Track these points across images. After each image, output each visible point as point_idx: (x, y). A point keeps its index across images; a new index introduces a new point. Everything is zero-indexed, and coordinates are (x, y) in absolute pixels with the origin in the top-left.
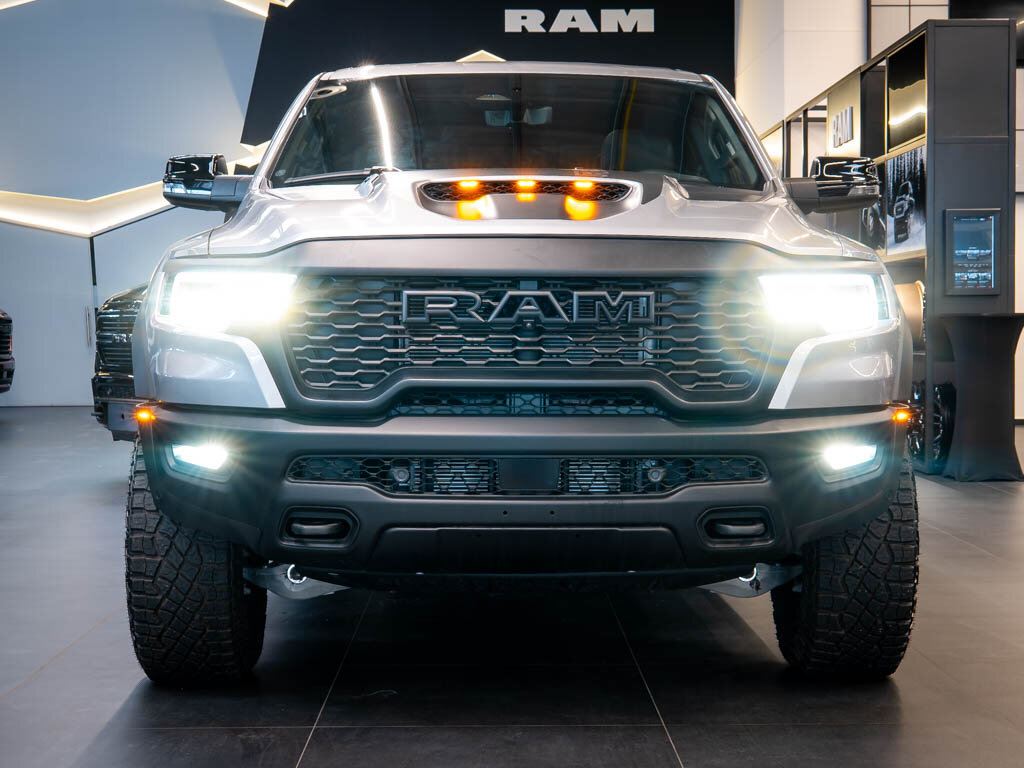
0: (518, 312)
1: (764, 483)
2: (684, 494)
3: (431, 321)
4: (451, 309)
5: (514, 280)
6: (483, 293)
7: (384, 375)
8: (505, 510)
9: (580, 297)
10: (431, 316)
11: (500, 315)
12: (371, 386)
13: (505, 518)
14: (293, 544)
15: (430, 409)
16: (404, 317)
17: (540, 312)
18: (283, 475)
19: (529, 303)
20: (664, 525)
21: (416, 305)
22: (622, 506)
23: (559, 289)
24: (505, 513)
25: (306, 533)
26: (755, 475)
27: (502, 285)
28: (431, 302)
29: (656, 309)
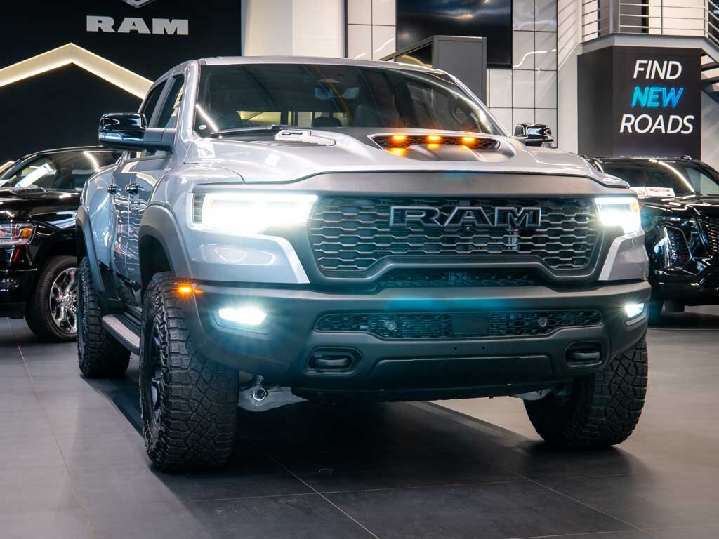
0: (462, 220)
1: (600, 326)
2: (561, 332)
3: (408, 227)
4: (422, 218)
5: (458, 200)
6: (441, 207)
7: (373, 260)
8: (455, 347)
9: (499, 211)
10: (408, 222)
11: (452, 222)
12: (365, 268)
13: (454, 352)
14: (315, 373)
15: (399, 283)
16: (391, 224)
17: (475, 220)
18: (312, 328)
19: (469, 215)
20: (545, 354)
21: (400, 215)
22: (524, 342)
23: (484, 206)
24: (455, 349)
25: (330, 365)
26: (594, 321)
27: (451, 203)
28: (409, 214)
29: (542, 218)
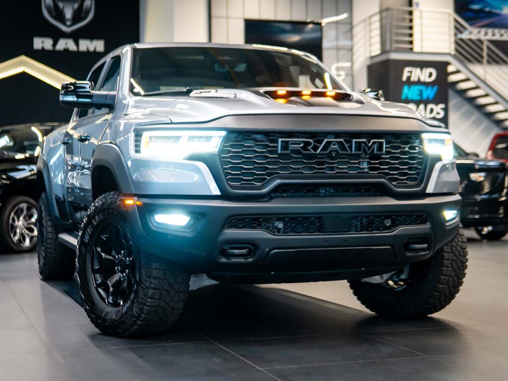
0: (330, 149)
1: (428, 226)
2: (400, 230)
3: (291, 153)
4: (301, 147)
5: (326, 134)
6: (314, 140)
7: (266, 179)
8: (326, 240)
9: (356, 142)
10: (292, 150)
11: (322, 150)
12: (260, 184)
13: (326, 244)
14: (225, 260)
15: (285, 195)
16: (279, 151)
17: (338, 149)
18: (223, 227)
19: (334, 145)
20: (389, 246)
22: (375, 236)
23: (346, 138)
24: (326, 241)
25: (236, 253)
26: (423, 222)
27: (321, 137)
28: (292, 144)
29: (386, 148)
